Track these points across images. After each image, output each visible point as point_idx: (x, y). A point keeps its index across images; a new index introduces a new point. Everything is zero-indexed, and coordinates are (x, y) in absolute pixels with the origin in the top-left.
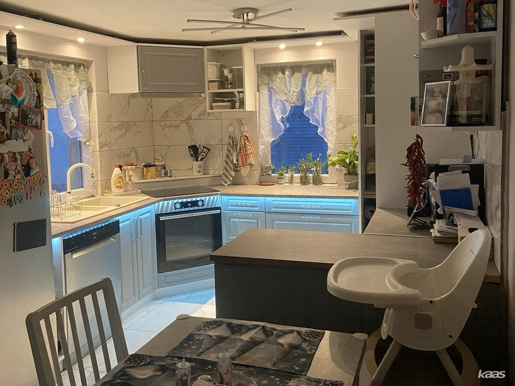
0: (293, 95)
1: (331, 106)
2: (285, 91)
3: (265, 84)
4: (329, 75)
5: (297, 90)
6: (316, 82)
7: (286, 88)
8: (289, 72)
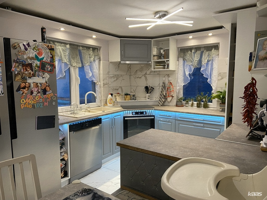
0: (195, 62)
1: (216, 67)
2: (191, 60)
3: (182, 57)
4: (215, 52)
5: (198, 60)
6: (208, 55)
7: (192, 59)
8: (194, 50)
